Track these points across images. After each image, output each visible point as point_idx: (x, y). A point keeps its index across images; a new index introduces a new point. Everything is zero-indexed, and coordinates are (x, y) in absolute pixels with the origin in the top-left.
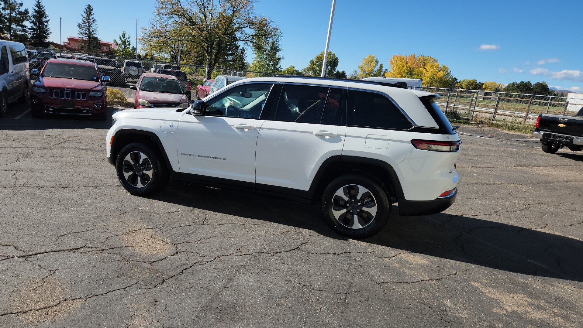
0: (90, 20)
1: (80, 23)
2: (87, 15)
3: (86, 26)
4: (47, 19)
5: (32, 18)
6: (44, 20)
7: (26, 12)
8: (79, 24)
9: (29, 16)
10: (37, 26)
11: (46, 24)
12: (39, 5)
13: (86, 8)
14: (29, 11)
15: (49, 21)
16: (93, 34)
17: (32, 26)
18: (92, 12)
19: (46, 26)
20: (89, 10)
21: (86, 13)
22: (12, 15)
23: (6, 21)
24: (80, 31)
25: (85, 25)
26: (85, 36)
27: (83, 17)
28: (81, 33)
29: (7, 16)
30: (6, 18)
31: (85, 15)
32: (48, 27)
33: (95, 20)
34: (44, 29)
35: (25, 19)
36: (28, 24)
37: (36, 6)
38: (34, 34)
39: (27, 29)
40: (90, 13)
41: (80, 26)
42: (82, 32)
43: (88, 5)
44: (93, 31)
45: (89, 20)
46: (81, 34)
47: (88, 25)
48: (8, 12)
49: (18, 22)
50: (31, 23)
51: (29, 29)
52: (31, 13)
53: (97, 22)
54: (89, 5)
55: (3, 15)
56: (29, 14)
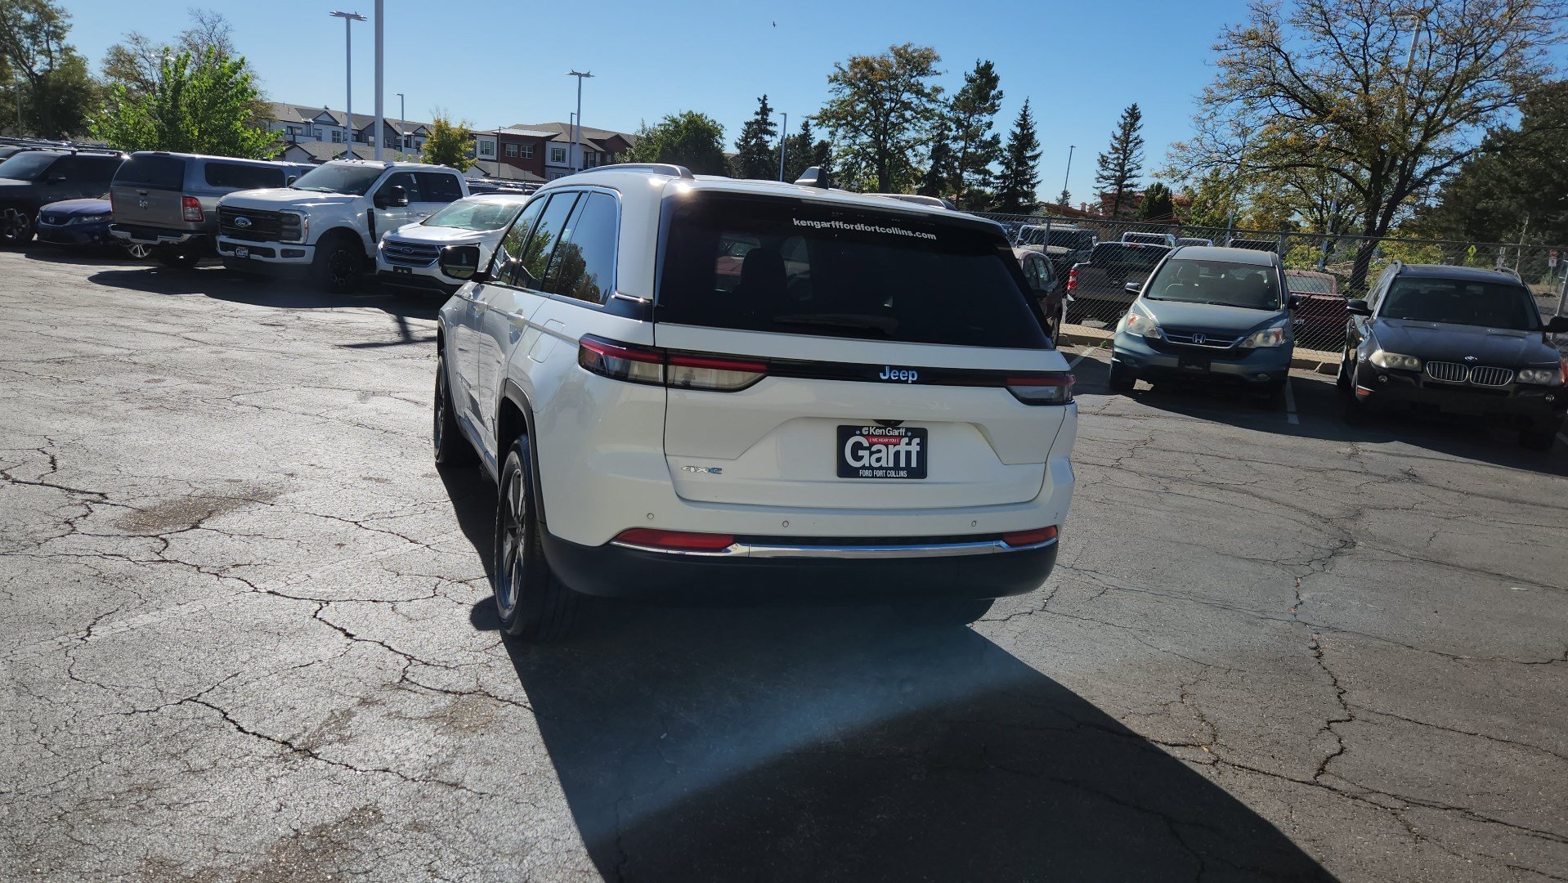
0: (1131, 142)
1: (1105, 153)
2: (1125, 130)
3: (1118, 158)
4: (1037, 152)
5: (1005, 153)
6: (1029, 154)
7: (996, 140)
8: (1103, 156)
9: (1001, 150)
10: (1012, 170)
11: (1031, 163)
12: (1024, 123)
13: (1127, 115)
14: (1001, 138)
15: (1039, 155)
16: (1130, 177)
17: (1003, 172)
18: (1139, 123)
19: (1033, 167)
20: (1134, 115)
21: (1124, 128)
22: (969, 150)
23: (956, 164)
24: (1101, 172)
25: (1116, 156)
26: (1111, 184)
27: (1114, 137)
28: (1103, 177)
29: (960, 155)
30: (957, 159)
31: (1119, 133)
32: (1035, 170)
33: (1141, 142)
34: (1026, 175)
35: (992, 157)
36: (995, 168)
37: (1019, 125)
38: (1003, 188)
39: (992, 179)
40: (1132, 125)
41: (1104, 161)
42: (1105, 173)
43: (1131, 107)
44: (1130, 170)
45: (1128, 143)
46: (1101, 179)
47: (1122, 157)
48: (962, 144)
49: (977, 164)
50: (1001, 163)
51: (996, 178)
52: (1004, 142)
53: (1145, 147)
54: (1134, 107)
55: (952, 153)
56: (1000, 146)
